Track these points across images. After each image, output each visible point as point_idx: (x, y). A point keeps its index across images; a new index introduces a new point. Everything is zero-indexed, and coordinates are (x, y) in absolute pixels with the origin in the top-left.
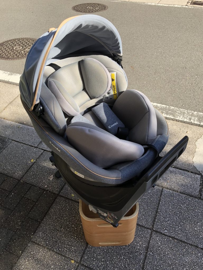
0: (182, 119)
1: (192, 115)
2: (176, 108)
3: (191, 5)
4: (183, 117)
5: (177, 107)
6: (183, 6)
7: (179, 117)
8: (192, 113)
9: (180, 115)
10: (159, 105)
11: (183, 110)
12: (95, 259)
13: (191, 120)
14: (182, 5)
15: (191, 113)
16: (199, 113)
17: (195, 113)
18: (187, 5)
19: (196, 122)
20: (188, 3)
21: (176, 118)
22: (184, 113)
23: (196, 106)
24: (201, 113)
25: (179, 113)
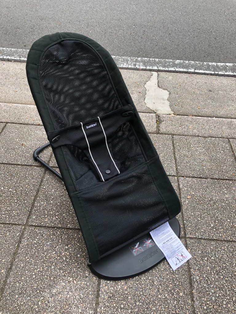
0: (126, 66)
1: (136, 61)
2: (117, 57)
4: (127, 64)
5: (118, 55)
8: (136, 59)
9: (123, 63)
11: (126, 57)
12: (46, 216)
13: (136, 66)
16: (143, 58)
17: (139, 59)
19: (142, 67)
21: (120, 66)
22: (127, 60)
23: (139, 53)
24: (146, 59)
25: (122, 61)
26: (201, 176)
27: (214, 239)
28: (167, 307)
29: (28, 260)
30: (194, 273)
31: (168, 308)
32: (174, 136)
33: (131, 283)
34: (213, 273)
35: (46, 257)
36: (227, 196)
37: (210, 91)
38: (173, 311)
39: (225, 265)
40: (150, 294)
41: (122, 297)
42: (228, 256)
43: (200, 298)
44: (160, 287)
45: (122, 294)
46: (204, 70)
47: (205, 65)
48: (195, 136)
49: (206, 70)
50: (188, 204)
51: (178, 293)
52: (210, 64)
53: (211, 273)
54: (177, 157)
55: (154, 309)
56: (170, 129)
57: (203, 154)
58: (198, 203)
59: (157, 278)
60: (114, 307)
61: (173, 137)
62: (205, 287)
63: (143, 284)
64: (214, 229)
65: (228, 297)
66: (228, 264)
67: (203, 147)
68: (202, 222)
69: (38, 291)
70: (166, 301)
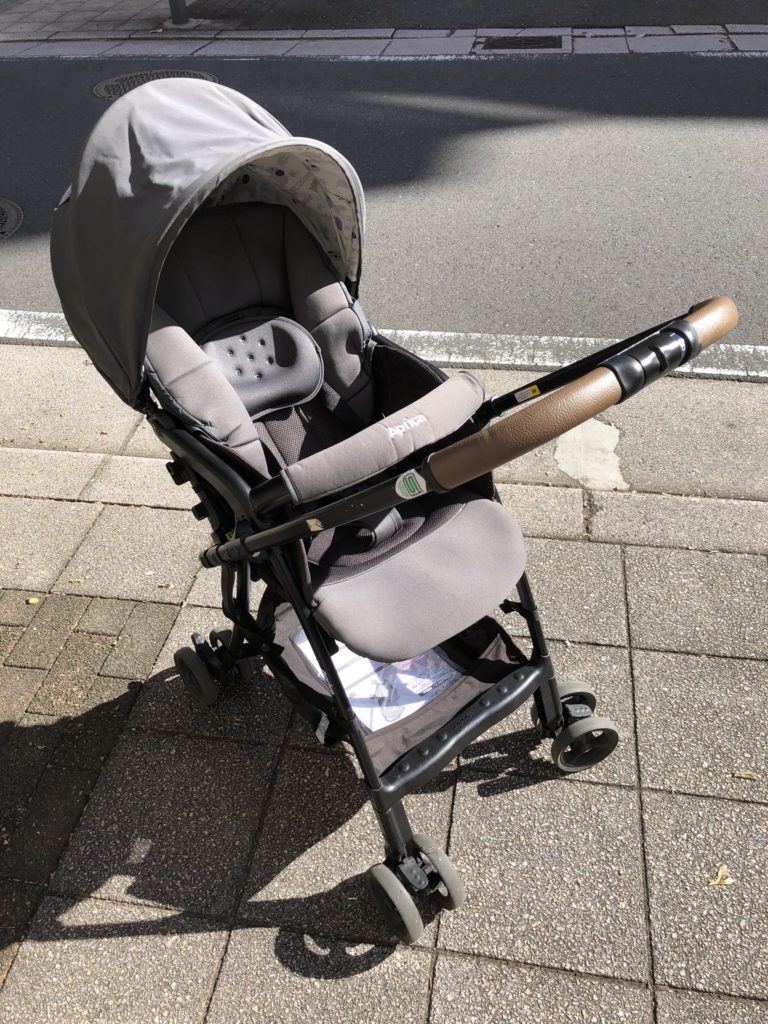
0: (509, 360)
1: (537, 346)
2: (486, 335)
3: (487, 52)
4: (510, 356)
5: (488, 330)
6: (461, 55)
7: (498, 357)
8: (535, 342)
9: (500, 352)
10: (436, 334)
11: (509, 336)
13: (536, 358)
14: (457, 55)
15: (532, 343)
16: (554, 338)
17: (544, 339)
18: (473, 50)
19: (549, 363)
20: (474, 46)
21: (492, 362)
22: (512, 345)
23: (544, 322)
24: (561, 338)
25: (497, 348)
26: (689, 648)
27: (709, 797)
28: (589, 927)
29: (293, 816)
30: (654, 864)
31: (593, 929)
32: (628, 548)
33: (512, 876)
34: (698, 868)
35: (329, 811)
36: (748, 699)
37: (731, 425)
38: (602, 936)
39: (728, 852)
40: (553, 900)
41: (493, 900)
42: (737, 833)
43: (664, 914)
44: (576, 887)
45: (491, 896)
46: (718, 367)
47: (722, 353)
48: (682, 548)
49: (724, 368)
50: (650, 714)
51: (615, 903)
52: (737, 348)
53: (693, 866)
54: (632, 601)
55: (562, 929)
56: (617, 530)
57: (699, 596)
58: (675, 711)
59: (569, 869)
60: (476, 920)
61: (623, 552)
62: (677, 894)
63: (538, 880)
64: (710, 774)
65: (729, 920)
66: (734, 850)
67: (700, 578)
68: (682, 756)
69: (319, 878)
70: (589, 915)
